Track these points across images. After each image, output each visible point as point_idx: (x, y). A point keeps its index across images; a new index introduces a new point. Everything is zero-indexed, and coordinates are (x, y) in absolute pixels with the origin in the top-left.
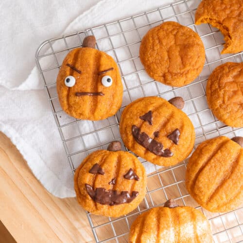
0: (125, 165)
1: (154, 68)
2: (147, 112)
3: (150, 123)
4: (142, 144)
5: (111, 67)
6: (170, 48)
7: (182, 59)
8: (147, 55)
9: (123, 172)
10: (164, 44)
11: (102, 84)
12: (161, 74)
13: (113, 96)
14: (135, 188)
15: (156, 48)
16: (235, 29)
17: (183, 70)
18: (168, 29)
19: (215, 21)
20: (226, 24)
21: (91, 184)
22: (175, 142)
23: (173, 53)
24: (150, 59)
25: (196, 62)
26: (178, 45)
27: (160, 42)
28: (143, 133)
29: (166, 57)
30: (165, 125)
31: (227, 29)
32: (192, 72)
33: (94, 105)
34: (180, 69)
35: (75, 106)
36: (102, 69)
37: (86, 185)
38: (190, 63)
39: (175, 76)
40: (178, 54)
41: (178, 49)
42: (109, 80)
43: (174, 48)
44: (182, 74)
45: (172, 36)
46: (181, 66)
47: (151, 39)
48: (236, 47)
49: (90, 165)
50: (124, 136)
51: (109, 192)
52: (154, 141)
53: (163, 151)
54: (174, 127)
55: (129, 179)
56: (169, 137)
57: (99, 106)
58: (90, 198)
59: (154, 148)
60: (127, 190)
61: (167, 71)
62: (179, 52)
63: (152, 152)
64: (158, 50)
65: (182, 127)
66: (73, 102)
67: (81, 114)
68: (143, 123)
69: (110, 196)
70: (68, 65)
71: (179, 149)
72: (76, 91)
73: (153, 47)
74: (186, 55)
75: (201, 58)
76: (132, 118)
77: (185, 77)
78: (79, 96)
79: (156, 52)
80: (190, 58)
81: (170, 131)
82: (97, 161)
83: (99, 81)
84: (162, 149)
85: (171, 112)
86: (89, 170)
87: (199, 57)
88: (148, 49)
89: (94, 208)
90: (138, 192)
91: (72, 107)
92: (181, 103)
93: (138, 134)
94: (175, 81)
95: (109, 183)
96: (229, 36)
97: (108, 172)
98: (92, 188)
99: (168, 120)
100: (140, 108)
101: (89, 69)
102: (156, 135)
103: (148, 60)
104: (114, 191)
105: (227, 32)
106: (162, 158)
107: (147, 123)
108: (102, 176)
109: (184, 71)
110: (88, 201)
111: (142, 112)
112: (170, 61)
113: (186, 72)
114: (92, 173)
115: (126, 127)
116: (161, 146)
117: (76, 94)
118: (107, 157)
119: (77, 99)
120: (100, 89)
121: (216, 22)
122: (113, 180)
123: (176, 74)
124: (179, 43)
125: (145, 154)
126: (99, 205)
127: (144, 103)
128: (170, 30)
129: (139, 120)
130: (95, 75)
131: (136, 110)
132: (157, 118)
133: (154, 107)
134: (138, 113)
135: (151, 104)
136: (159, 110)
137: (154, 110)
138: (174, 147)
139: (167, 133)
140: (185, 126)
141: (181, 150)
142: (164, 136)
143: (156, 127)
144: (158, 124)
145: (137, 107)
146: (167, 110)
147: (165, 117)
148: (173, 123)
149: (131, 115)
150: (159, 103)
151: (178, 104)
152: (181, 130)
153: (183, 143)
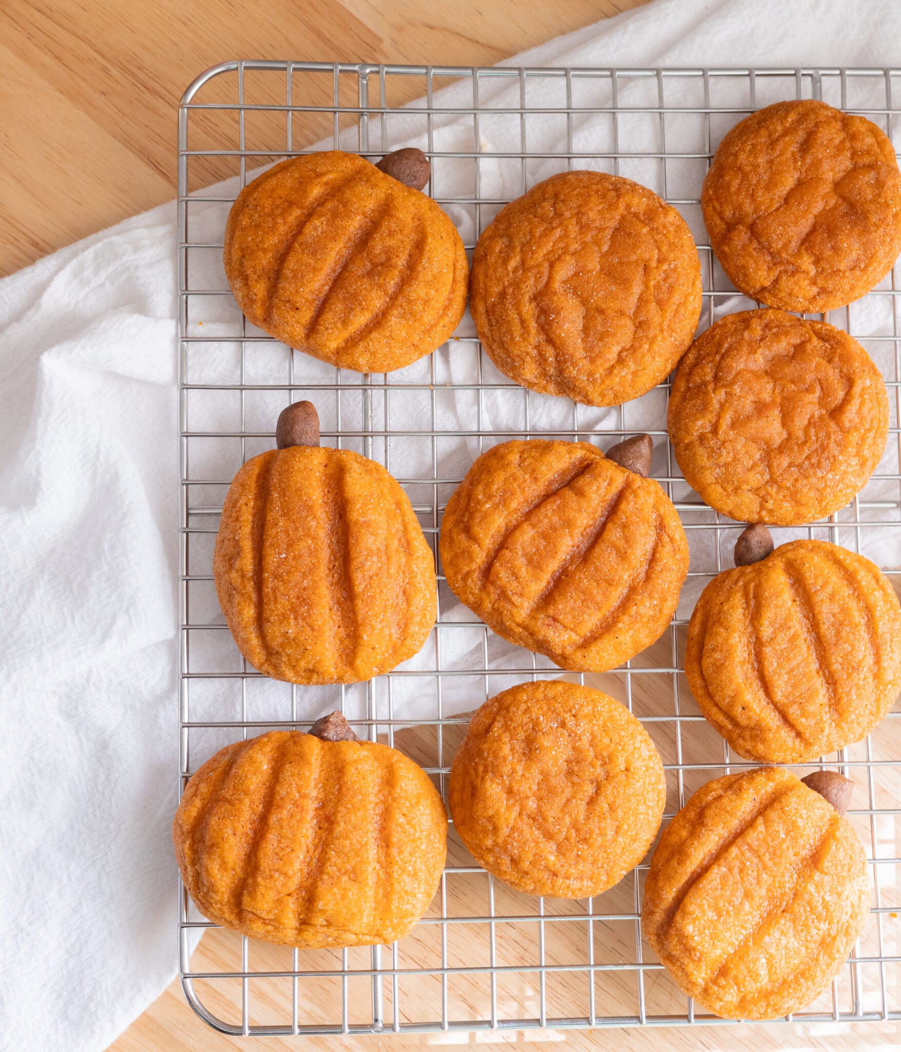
71: (413, 314)
76: (258, 226)
85: (382, 196)
92: (417, 167)
99: (375, 225)
100: (282, 192)
115: (243, 257)
127: (297, 175)
131: (270, 199)
132: (338, 222)
133: (327, 184)
134: (278, 207)
135: (319, 175)
136: (344, 193)
137: (328, 194)
138: (400, 309)
139: (372, 264)
140: (430, 240)
141: (422, 317)
142: (363, 276)
143: (337, 249)
144: (344, 239)
145: (273, 190)
146: (370, 191)
147: (364, 214)
148: (390, 231)
149: (257, 215)
150: (342, 171)
151: (407, 172)
152: (417, 251)
153: (427, 294)
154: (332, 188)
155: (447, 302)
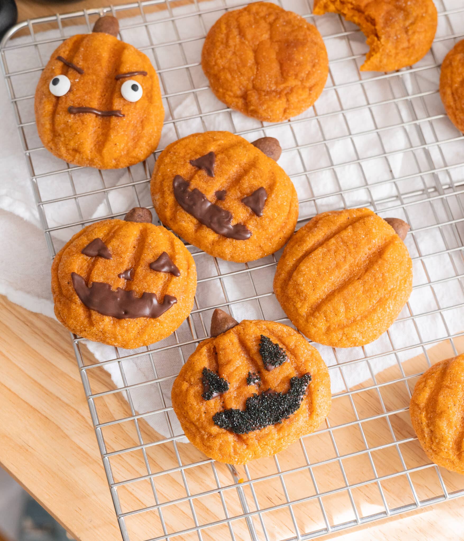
0: (154, 245)
1: (227, 80)
2: (206, 153)
3: (210, 173)
4: (190, 211)
5: (142, 70)
6: (258, 45)
7: (281, 65)
8: (215, 55)
9: (149, 257)
10: (249, 36)
11: (121, 96)
12: (239, 93)
13: (142, 122)
14: (170, 289)
15: (231, 43)
16: (388, 21)
17: (282, 86)
18: (257, 13)
19: (350, 6)
20: (372, 12)
21: (84, 275)
22: (256, 212)
23: (264, 54)
24: (219, 61)
25: (309, 74)
26: (277, 41)
27: (242, 33)
28: (195, 190)
29: (251, 61)
30: (237, 180)
31: (373, 22)
32: (300, 91)
33: (103, 134)
34: (277, 83)
35: (66, 134)
36: (125, 68)
37: (73, 274)
38: (296, 75)
39: (265, 95)
40: (273, 56)
41: (277, 47)
42: (134, 88)
43: (268, 45)
44: (280, 93)
45: (264, 25)
46: (279, 78)
47: (223, 27)
48: (389, 56)
49: (85, 241)
50: (158, 197)
51: (118, 292)
52: (214, 206)
53: (231, 226)
54: (256, 184)
55: (160, 271)
56: (245, 201)
57: (113, 136)
58: (78, 301)
59: (215, 219)
60: (154, 292)
61: (250, 86)
62: (277, 54)
63: (209, 226)
64: (235, 46)
65: (272, 187)
66: (62, 126)
67: (76, 151)
68: (196, 172)
69: (119, 299)
70: (59, 58)
71: (262, 227)
72: (70, 104)
73: (227, 41)
74: (290, 59)
75: (317, 67)
76: (174, 163)
77: (284, 100)
78: (74, 114)
79: (232, 49)
80: (297, 65)
81: (248, 191)
82: (100, 234)
83: (117, 90)
84: (229, 221)
85: (252, 157)
86: (81, 248)
87: (314, 66)
88: (218, 44)
89: (86, 322)
90: (175, 298)
91: (59, 135)
93: (185, 191)
94: (265, 107)
95: (119, 276)
96: (377, 35)
97: (119, 255)
98: (84, 283)
99: (246, 172)
100: (192, 147)
101: (99, 68)
102: (220, 196)
103: (216, 64)
104: (128, 292)
105: (373, 27)
106: (229, 240)
107: (203, 173)
108: (107, 260)
109: (285, 88)
110: (74, 306)
111: (196, 153)
112: (257, 69)
113: (288, 90)
114: (87, 255)
115: (163, 180)
116: (229, 216)
117: (70, 111)
118: (120, 228)
119: (71, 119)
120: (117, 105)
121: (353, 9)
122: (126, 271)
123: (268, 93)
124: (277, 38)
125: (196, 231)
126: (95, 316)
128: (262, 14)
129: (189, 166)
130: (109, 81)
131: (184, 150)
132: (224, 166)
133: (219, 145)
134: (188, 154)
135: (214, 140)
136: (229, 151)
137: (219, 151)
138: (255, 221)
139: (241, 193)
140: (278, 184)
141: (268, 229)
142: (235, 199)
143: (221, 181)
144: (226, 177)
145: (186, 145)
146: (245, 152)
147: (240, 164)
148: (254, 176)
149: (175, 157)
150: (230, 141)
151: (268, 149)
152: (270, 190)
153: (272, 215)
154: (222, 148)
155: (284, 224)
